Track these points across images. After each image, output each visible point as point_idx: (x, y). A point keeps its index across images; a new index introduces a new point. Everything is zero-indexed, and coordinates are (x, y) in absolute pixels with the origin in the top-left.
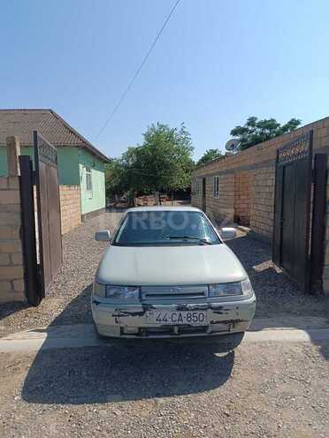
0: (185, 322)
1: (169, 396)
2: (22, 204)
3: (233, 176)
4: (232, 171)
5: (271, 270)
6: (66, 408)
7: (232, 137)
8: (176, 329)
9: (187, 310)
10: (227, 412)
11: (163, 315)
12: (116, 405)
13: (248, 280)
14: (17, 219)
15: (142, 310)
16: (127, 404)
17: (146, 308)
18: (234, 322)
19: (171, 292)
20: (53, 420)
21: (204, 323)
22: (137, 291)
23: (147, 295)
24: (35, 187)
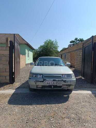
0: (55, 84)
1: (50, 104)
2: (10, 54)
3: (70, 53)
4: (70, 52)
5: (81, 78)
6: (20, 106)
7: (70, 43)
8: (53, 86)
9: (56, 81)
10: (67, 108)
11: (49, 82)
12: (35, 106)
13: (74, 74)
14: (8, 59)
15: (43, 81)
16: (38, 106)
17: (44, 80)
18: (70, 85)
19: (51, 76)
20: (17, 109)
21: (61, 85)
22: (42, 76)
23: (44, 77)
24: (13, 50)
